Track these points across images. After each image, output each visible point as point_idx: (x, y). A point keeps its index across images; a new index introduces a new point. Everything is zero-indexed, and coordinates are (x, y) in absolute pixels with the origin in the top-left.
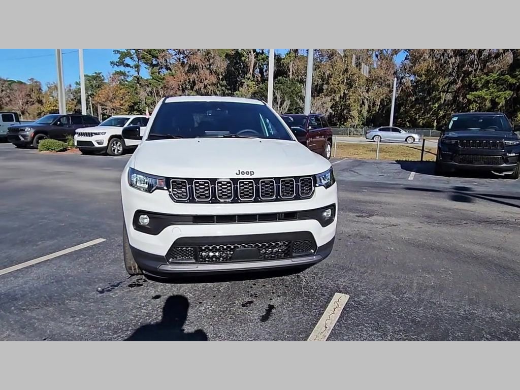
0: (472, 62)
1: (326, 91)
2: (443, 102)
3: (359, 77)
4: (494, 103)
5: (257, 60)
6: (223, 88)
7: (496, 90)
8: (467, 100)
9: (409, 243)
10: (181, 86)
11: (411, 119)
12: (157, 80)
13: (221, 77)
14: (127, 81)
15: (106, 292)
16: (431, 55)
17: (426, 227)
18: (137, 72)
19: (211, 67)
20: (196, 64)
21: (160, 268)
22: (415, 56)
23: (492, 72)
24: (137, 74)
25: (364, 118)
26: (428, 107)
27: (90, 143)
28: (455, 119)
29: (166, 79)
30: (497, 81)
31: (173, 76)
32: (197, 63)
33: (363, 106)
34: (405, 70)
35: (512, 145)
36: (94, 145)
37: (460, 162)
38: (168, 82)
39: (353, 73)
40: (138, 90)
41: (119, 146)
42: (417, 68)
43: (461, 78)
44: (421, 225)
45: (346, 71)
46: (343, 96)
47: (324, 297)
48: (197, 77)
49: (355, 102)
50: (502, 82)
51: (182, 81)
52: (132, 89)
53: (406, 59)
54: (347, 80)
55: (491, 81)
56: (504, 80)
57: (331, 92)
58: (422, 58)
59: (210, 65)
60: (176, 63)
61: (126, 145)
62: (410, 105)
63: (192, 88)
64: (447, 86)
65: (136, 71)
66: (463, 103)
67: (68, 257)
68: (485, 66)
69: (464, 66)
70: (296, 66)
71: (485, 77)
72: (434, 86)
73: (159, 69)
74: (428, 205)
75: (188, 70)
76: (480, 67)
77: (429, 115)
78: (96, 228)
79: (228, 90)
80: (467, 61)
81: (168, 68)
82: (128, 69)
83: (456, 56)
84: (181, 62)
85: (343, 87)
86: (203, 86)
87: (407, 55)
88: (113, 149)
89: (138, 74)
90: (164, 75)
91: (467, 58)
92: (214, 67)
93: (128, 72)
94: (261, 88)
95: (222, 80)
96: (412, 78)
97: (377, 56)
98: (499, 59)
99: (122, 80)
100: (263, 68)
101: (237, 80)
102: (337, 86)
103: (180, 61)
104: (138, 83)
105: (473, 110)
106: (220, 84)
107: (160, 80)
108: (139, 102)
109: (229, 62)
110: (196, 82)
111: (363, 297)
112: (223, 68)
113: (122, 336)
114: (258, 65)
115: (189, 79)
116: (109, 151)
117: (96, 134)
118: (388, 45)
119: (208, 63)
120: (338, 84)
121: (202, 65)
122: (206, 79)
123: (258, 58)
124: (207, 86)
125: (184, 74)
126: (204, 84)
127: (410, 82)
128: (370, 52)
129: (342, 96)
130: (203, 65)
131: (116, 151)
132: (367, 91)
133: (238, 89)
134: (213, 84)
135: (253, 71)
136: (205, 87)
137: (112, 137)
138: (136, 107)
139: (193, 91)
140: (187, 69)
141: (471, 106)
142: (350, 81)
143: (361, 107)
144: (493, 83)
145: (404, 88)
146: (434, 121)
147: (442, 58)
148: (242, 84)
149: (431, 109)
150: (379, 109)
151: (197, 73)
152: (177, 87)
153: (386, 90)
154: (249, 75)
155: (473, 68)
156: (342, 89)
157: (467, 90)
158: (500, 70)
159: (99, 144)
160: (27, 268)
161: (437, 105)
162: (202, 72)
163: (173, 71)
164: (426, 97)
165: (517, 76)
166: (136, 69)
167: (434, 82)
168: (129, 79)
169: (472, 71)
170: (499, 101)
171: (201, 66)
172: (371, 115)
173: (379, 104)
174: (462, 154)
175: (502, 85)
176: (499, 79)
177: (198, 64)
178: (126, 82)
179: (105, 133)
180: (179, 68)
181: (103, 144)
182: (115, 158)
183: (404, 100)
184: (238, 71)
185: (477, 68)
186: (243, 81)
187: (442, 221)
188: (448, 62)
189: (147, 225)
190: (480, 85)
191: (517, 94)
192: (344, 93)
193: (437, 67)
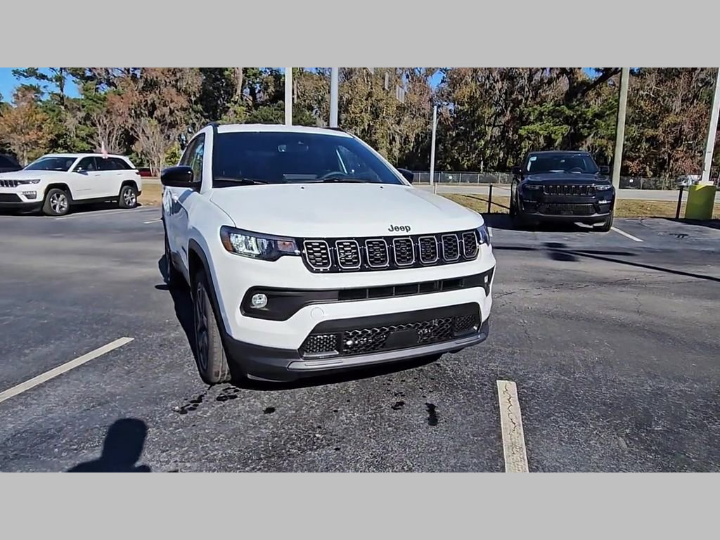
0: (522, 88)
1: (345, 122)
2: (489, 138)
3: (387, 104)
4: (550, 141)
5: (246, 76)
6: (199, 115)
7: (552, 124)
8: (517, 136)
9: (540, 313)
10: (133, 111)
11: (452, 160)
12: (94, 101)
13: (193, 99)
14: (41, 101)
15: (189, 412)
16: (473, 77)
17: (546, 294)
18: (59, 88)
19: (178, 84)
20: (155, 79)
21: (290, 367)
22: (454, 78)
23: (546, 102)
24: (60, 92)
25: (395, 159)
26: (473, 145)
27: (14, 197)
28: (534, 159)
29: (110, 99)
30: (552, 113)
31: (119, 95)
32: (157, 78)
33: (394, 143)
34: (443, 96)
35: (604, 191)
36: (21, 200)
37: (546, 213)
38: (113, 104)
39: (378, 98)
40: (64, 116)
41: (63, 200)
42: (457, 93)
43: (509, 109)
44: (539, 291)
45: (370, 95)
46: (368, 129)
47: (487, 387)
48: (159, 98)
49: (383, 137)
50: (558, 114)
51: (135, 103)
52: (52, 113)
53: (443, 81)
54: (371, 107)
55: (545, 113)
56: (559, 111)
57: (352, 123)
58: (463, 82)
59: (177, 81)
60: (123, 75)
61: (74, 199)
62: (450, 142)
63: (151, 114)
64: (493, 118)
65: (58, 86)
66: (513, 141)
67: (91, 369)
68: (536, 93)
69: (512, 93)
70: (302, 87)
71: (538, 107)
72: (479, 117)
73: (97, 84)
74: (532, 267)
75: (142, 88)
76: (531, 95)
77: (474, 156)
78: (106, 323)
79: (205, 117)
80: (517, 87)
81: (110, 84)
82: (43, 83)
83: (502, 80)
84: (130, 75)
85: (367, 117)
86: (168, 111)
87: (444, 77)
88: (52, 205)
89: (62, 90)
90: (106, 94)
91: (516, 83)
92: (183, 85)
93: (45, 87)
94: (255, 117)
95: (196, 103)
96: (451, 107)
97: (408, 77)
98: (552, 85)
99: (33, 99)
100: (255, 89)
101: (217, 103)
102: (358, 115)
103: (129, 73)
104: (63, 104)
105: (525, 148)
106: (193, 110)
107: (100, 102)
108: (66, 134)
109: (204, 77)
110: (158, 105)
111: (532, 382)
112: (196, 86)
113: (258, 467)
114: (247, 83)
115: (146, 101)
116: (46, 209)
117: (23, 182)
118: (420, 62)
119: (173, 78)
120: (361, 113)
121: (165, 81)
122: (172, 102)
123: (247, 73)
124: (174, 112)
125: (137, 92)
126: (170, 108)
127: (448, 112)
128: (399, 72)
129: (366, 128)
130: (168, 81)
131: (57, 207)
132: (398, 123)
133: (220, 117)
134: (184, 110)
135: (242, 91)
136: (171, 112)
137: (50, 187)
138: (61, 141)
139: (152, 118)
140: (141, 85)
141: (523, 144)
142: (376, 110)
143: (391, 143)
144: (548, 115)
145: (442, 119)
146: (480, 163)
147: (487, 82)
148: (226, 110)
149: (476, 148)
150: (413, 148)
151: (157, 92)
152: (127, 112)
153: (421, 121)
154: (236, 98)
155: (523, 96)
156: (365, 119)
157: (517, 124)
158: (553, 99)
159: (28, 198)
160: (34, 389)
161: (483, 143)
162: (165, 90)
163: (120, 88)
164: (470, 132)
165: (574, 108)
166: (58, 83)
167: (479, 112)
168: (46, 98)
169: (522, 100)
170: (556, 137)
171: (163, 82)
172: (403, 155)
173: (413, 140)
174: (548, 203)
175: (558, 117)
176: (554, 110)
177: (159, 79)
178: (39, 103)
179: (39, 180)
180: (130, 84)
181: (35, 198)
182: (58, 218)
183: (442, 136)
184: (219, 91)
185: (528, 96)
186: (228, 105)
187: (561, 285)
188: (494, 87)
189: (266, 307)
190: (532, 118)
191: (575, 130)
192: (369, 125)
193: (482, 94)
